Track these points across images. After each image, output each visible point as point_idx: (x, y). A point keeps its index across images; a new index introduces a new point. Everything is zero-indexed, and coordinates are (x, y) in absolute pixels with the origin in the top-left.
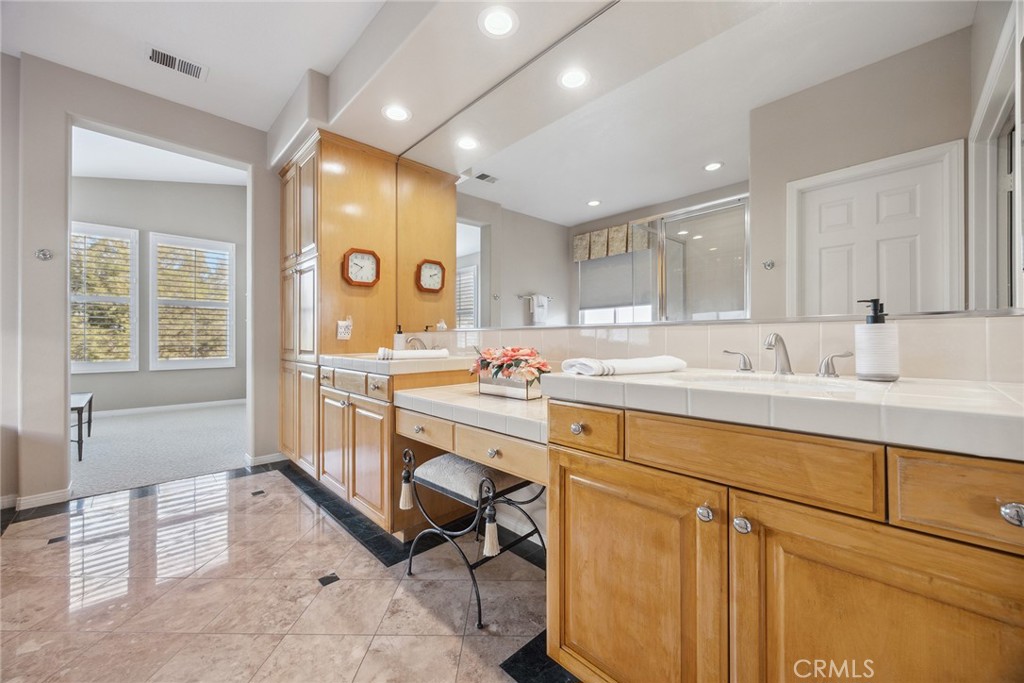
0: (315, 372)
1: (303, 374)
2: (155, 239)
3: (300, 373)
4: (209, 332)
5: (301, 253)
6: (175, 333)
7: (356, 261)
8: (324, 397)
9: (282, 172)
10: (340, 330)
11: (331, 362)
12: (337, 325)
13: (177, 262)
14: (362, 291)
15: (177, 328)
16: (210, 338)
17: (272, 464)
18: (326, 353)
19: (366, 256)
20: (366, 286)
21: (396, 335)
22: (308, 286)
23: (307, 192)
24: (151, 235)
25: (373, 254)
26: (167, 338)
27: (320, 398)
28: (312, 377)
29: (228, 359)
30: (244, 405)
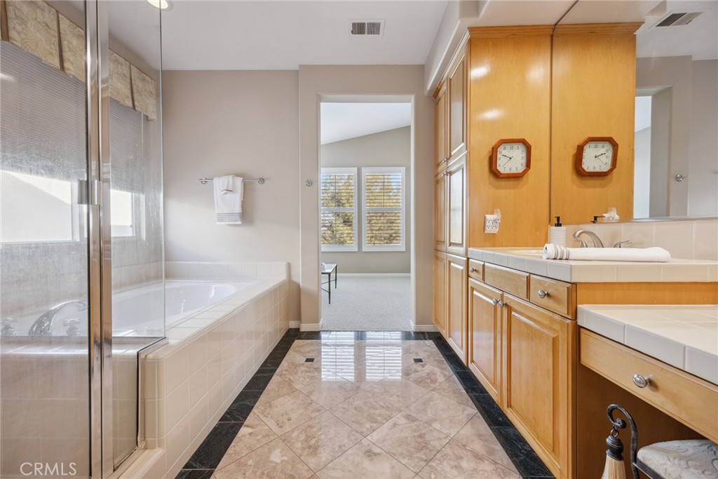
0: (465, 264)
1: (452, 264)
2: (366, 172)
3: (450, 262)
4: (393, 228)
5: (450, 156)
6: (377, 228)
7: (504, 152)
8: (473, 289)
9: (436, 93)
10: (487, 224)
11: (480, 255)
12: (485, 218)
13: (378, 188)
14: (511, 183)
15: (378, 225)
16: (393, 231)
17: (428, 333)
18: (473, 247)
19: (515, 146)
20: (516, 177)
21: (554, 228)
22: (457, 184)
23: (457, 107)
24: (363, 169)
25: (523, 142)
26: (374, 232)
27: (469, 290)
28: (462, 268)
29: (400, 246)
30: (409, 278)
